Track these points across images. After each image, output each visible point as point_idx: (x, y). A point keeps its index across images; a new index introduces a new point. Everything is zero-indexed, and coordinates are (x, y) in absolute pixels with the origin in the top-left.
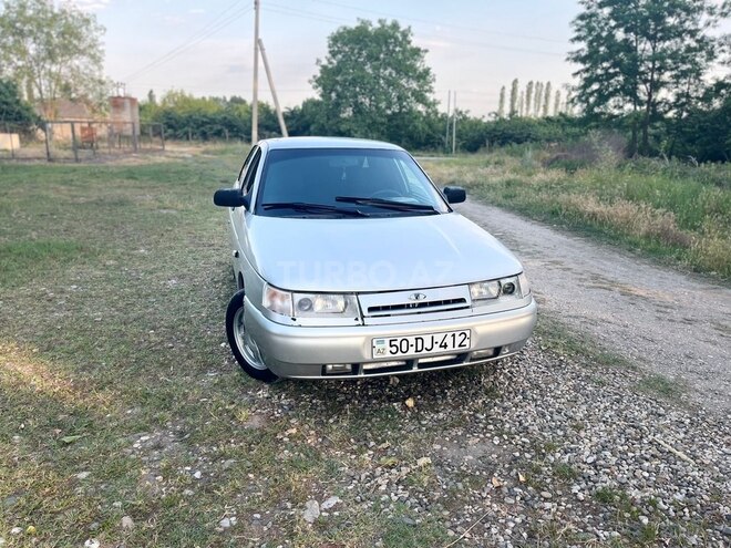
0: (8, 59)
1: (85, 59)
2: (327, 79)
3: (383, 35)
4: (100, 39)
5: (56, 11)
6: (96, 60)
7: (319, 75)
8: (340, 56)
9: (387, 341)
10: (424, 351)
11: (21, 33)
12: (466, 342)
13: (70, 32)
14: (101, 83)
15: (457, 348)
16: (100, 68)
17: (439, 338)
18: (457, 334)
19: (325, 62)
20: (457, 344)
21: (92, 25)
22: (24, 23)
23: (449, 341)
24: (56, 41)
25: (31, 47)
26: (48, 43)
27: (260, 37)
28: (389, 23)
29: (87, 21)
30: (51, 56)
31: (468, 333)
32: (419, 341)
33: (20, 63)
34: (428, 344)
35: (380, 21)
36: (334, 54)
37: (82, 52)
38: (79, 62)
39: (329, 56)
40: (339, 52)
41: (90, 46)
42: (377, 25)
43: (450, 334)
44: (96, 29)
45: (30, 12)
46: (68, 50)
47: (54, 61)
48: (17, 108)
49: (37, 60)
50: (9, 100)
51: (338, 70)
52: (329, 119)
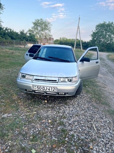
0: (35, 30)
1: (48, 31)
2: (94, 35)
3: (109, 25)
4: (51, 27)
5: (44, 21)
6: (50, 31)
7: (92, 34)
8: (98, 30)
9: (37, 86)
10: (45, 90)
11: (38, 26)
12: (55, 90)
13: (46, 26)
14: (50, 35)
15: (52, 91)
16: (50, 32)
17: (48, 88)
18: (52, 88)
19: (94, 31)
20: (52, 90)
21: (50, 24)
22: (38, 24)
23: (50, 89)
24: (43, 27)
25: (39, 28)
26: (42, 28)
27: (79, 26)
28: (111, 22)
29: (49, 23)
30: (42, 30)
31: (55, 88)
32: (44, 88)
33: (37, 31)
34: (45, 89)
35: (109, 22)
36: (96, 30)
37: (48, 29)
38: (47, 31)
39: (95, 30)
40: (98, 29)
41: (49, 28)
42: (108, 23)
43: (51, 88)
44: (51, 25)
45: (39, 22)
46: (45, 29)
47: (43, 31)
48: (34, 39)
49: (40, 31)
50: (33, 38)
51: (97, 33)
52: (93, 44)
